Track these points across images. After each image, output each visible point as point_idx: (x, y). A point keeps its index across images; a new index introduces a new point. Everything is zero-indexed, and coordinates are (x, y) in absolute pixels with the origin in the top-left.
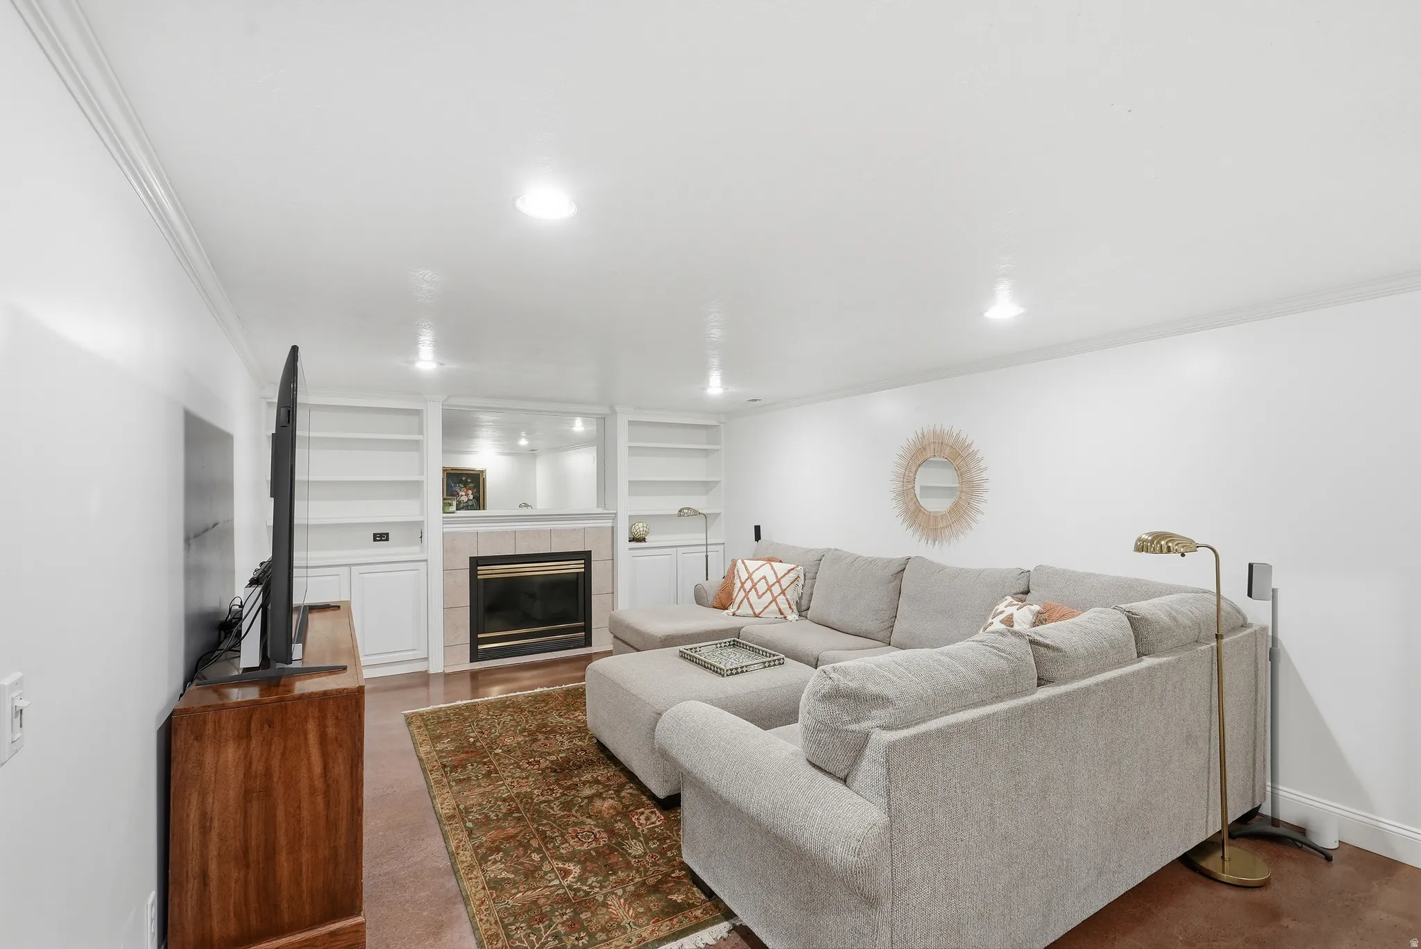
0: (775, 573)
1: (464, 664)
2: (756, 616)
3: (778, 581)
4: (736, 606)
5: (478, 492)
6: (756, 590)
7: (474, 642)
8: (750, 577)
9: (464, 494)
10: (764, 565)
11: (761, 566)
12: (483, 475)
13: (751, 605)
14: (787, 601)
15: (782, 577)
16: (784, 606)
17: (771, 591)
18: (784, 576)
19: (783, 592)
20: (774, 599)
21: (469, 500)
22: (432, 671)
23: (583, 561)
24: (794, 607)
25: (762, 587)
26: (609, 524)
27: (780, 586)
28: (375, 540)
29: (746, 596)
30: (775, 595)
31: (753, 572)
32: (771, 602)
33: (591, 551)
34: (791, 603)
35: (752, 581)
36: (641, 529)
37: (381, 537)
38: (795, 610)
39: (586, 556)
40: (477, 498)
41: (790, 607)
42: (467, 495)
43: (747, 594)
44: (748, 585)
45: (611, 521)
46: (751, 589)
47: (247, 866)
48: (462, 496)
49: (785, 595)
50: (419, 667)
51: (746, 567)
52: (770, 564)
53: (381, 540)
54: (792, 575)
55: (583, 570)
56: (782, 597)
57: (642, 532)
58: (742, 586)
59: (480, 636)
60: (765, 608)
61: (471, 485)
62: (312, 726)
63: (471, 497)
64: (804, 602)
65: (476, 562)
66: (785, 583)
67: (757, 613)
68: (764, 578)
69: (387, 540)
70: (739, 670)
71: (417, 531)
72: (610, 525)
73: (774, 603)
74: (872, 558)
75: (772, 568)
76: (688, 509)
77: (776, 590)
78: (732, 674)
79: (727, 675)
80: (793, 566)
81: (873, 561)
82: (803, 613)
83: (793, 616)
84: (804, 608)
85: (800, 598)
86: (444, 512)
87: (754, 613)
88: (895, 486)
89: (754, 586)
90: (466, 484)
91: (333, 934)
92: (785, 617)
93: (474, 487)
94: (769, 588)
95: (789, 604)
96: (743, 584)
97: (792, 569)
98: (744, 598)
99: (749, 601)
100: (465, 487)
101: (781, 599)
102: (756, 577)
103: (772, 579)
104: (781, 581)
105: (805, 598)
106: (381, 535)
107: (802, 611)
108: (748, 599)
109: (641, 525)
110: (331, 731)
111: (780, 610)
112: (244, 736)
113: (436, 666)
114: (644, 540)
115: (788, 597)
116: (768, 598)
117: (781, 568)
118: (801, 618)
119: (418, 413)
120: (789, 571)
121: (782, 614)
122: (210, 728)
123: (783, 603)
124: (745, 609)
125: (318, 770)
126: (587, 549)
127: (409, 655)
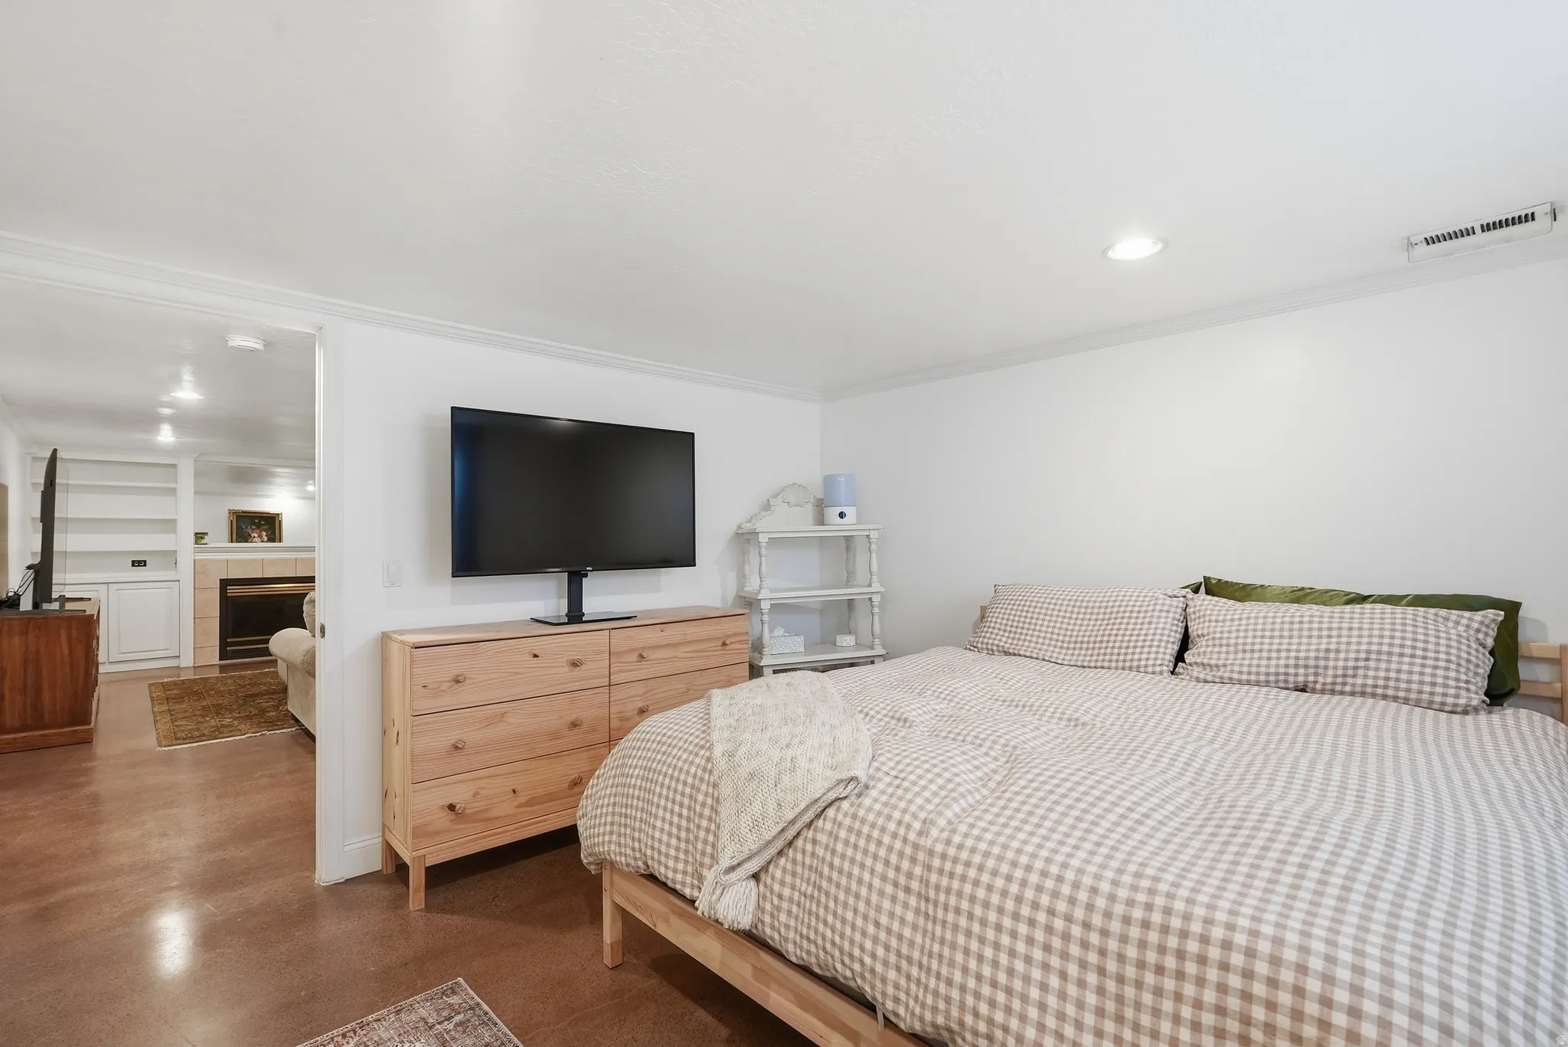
1: (216, 661)
7: (224, 645)
22: (183, 666)
28: (133, 565)
37: (139, 563)
47: (26, 694)
53: (138, 566)
59: (229, 640)
61: (266, 527)
62: (63, 631)
65: (225, 583)
69: (145, 565)
71: (170, 557)
86: (196, 543)
90: (259, 526)
91: (74, 731)
93: (269, 529)
100: (258, 528)
110: (74, 633)
112: (25, 633)
119: (174, 466)
122: (5, 628)
125: (66, 651)
127: (162, 654)
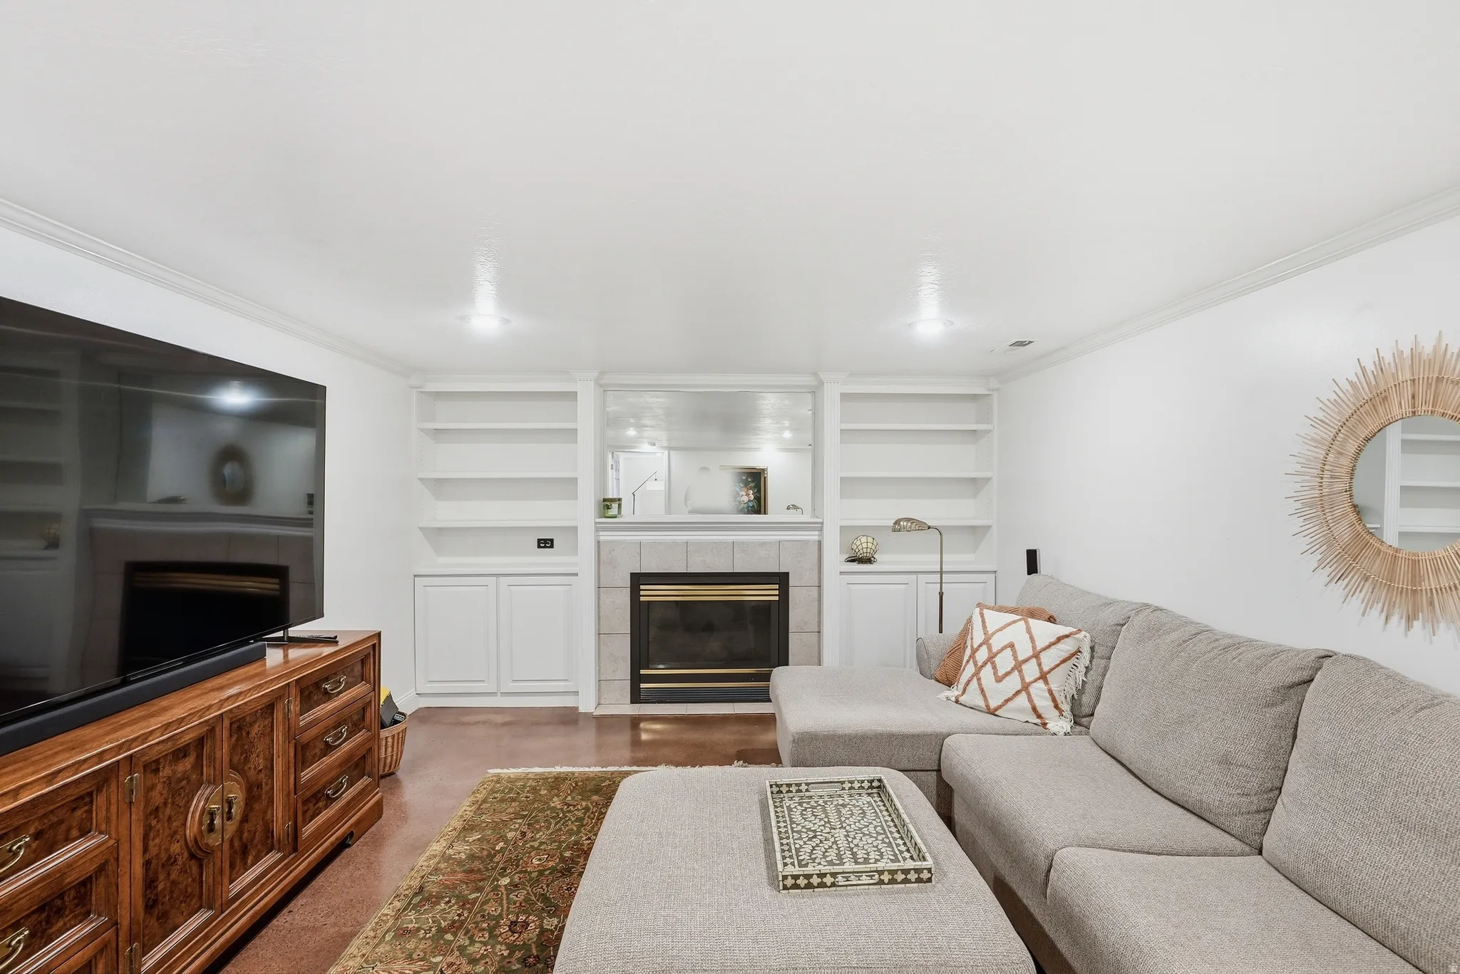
0: (1032, 638)
1: (623, 706)
2: (993, 712)
3: (1036, 655)
4: (961, 687)
5: (759, 491)
6: (994, 668)
7: (636, 679)
8: (986, 642)
9: (744, 494)
10: (1014, 622)
11: (1009, 624)
12: (764, 473)
13: (982, 691)
14: (1051, 692)
15: (1044, 649)
16: (1044, 704)
17: (1020, 672)
18: (1049, 646)
19: (1043, 677)
20: (1025, 687)
21: (749, 501)
22: (582, 710)
23: (777, 587)
24: (1066, 707)
25: (1005, 662)
26: (813, 536)
27: (1039, 665)
28: (539, 547)
29: (977, 674)
30: (1028, 679)
31: (994, 633)
32: (1018, 693)
33: (788, 573)
34: (1060, 699)
35: (990, 649)
36: (864, 545)
37: (545, 543)
38: (1067, 713)
39: (781, 580)
40: (758, 499)
41: (1056, 707)
42: (748, 495)
43: (979, 669)
44: (982, 655)
45: (817, 533)
46: (985, 664)
48: (742, 495)
49: (1046, 682)
50: (568, 702)
51: (983, 622)
52: (1027, 623)
53: (545, 547)
54: (1067, 647)
55: (777, 598)
56: (1041, 684)
57: (865, 550)
58: (972, 656)
59: (642, 672)
60: (1007, 701)
63: (752, 497)
64: (1087, 699)
65: (638, 580)
66: (1049, 659)
67: (993, 705)
68: (1012, 646)
69: (552, 546)
70: (815, 881)
72: (816, 538)
73: (1024, 695)
74: (1232, 637)
75: (1029, 630)
76: (908, 520)
77: (1031, 671)
78: (795, 886)
79: (785, 888)
80: (1067, 630)
81: (1235, 645)
82: (1084, 720)
83: (1059, 724)
84: (1086, 710)
85: (1081, 691)
87: (987, 706)
88: (1298, 487)
89: (991, 659)
92: (1044, 725)
94: (1018, 666)
95: (1054, 700)
96: (974, 651)
97: (1067, 636)
98: (973, 676)
99: (980, 684)
101: (1038, 689)
102: (996, 643)
103: (1024, 651)
104: (1043, 655)
105: (1090, 689)
106: (545, 541)
107: (1081, 717)
108: (979, 679)
109: (864, 539)
111: (1034, 709)
113: (587, 704)
114: (868, 561)
115: (1054, 687)
116: (1014, 683)
117: (1044, 631)
118: (1078, 728)
120: (1059, 639)
121: (1039, 716)
123: (1042, 697)
124: (973, 697)
126: (783, 570)
127: (560, 686)
